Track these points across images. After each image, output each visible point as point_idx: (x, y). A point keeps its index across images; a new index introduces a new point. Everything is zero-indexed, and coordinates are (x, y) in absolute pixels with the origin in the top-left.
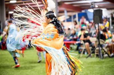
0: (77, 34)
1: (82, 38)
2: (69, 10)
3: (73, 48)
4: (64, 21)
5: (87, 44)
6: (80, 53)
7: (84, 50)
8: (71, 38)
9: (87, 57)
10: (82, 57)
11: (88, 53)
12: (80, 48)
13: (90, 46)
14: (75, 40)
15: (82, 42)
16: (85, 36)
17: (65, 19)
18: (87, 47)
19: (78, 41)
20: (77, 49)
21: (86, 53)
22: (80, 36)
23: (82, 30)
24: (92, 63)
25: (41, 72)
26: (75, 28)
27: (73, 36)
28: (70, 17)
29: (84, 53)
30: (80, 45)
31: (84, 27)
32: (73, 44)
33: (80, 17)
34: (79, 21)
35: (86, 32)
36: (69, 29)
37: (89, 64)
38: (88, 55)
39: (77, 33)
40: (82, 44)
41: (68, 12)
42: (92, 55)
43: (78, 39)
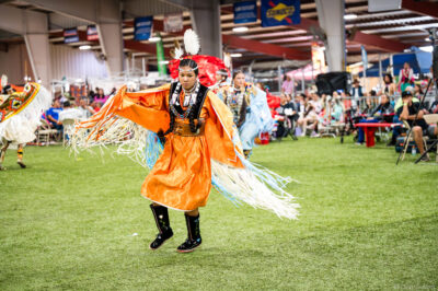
0: (394, 105)
1: (405, 114)
2: (372, 48)
3: (382, 139)
4: (361, 75)
5: (417, 128)
6: (399, 151)
7: (410, 142)
8: (378, 114)
9: (418, 161)
10: (405, 160)
11: (418, 152)
12: (399, 138)
13: (424, 135)
14: (389, 119)
15: (405, 125)
16: (413, 109)
17: (364, 70)
18: (416, 136)
19: (396, 122)
20: (393, 142)
21: (414, 151)
22: (401, 109)
23: (405, 95)
24: (429, 174)
25: (309, 195)
26: (387, 90)
27: (383, 111)
28: (375, 64)
29: (409, 151)
30: (399, 131)
31: (409, 88)
32: (384, 130)
33: (398, 66)
34: (396, 74)
35: (415, 100)
36: (373, 93)
37: (422, 176)
38: (420, 155)
39: (391, 102)
40: (405, 130)
41: (369, 52)
42: (428, 155)
43: (394, 118)
